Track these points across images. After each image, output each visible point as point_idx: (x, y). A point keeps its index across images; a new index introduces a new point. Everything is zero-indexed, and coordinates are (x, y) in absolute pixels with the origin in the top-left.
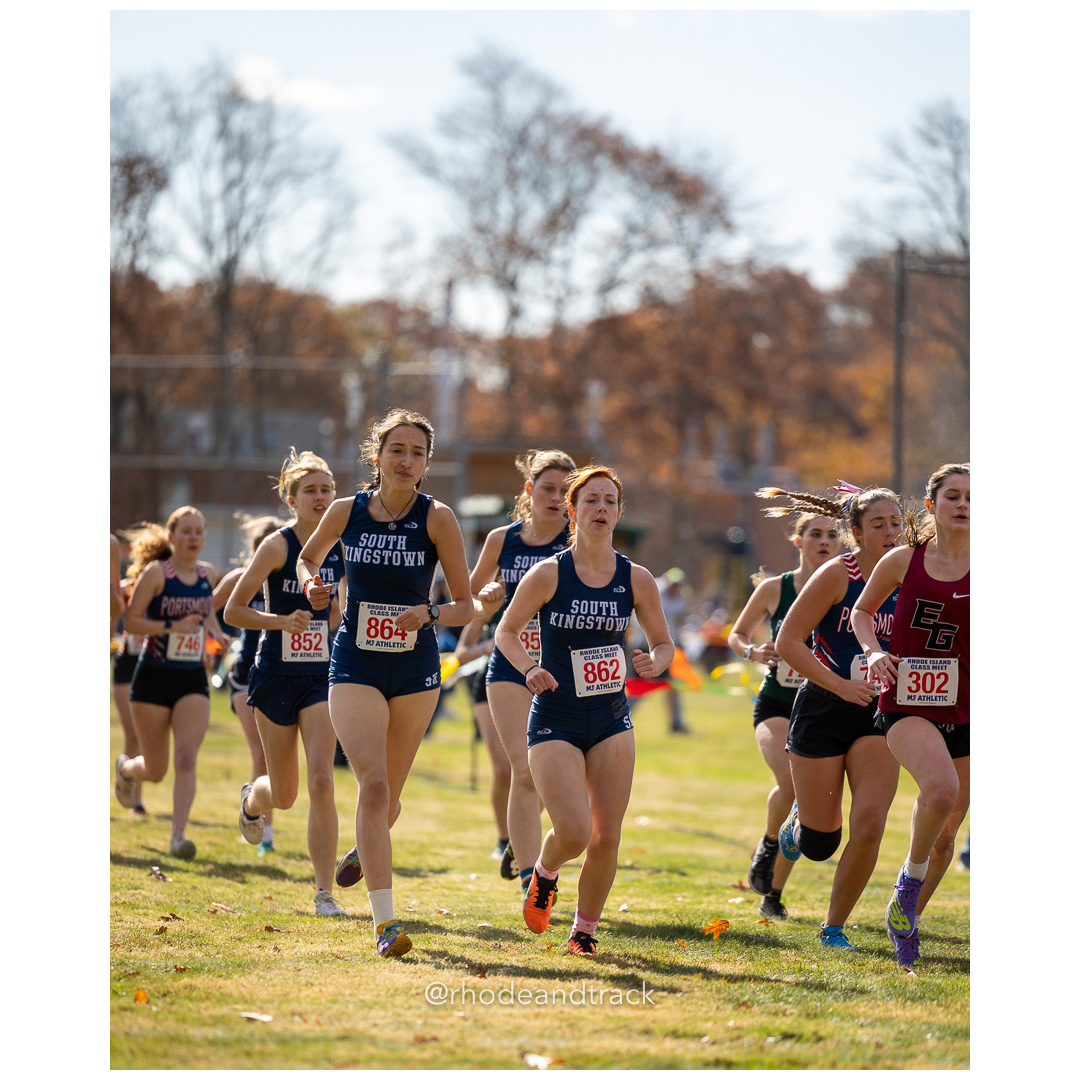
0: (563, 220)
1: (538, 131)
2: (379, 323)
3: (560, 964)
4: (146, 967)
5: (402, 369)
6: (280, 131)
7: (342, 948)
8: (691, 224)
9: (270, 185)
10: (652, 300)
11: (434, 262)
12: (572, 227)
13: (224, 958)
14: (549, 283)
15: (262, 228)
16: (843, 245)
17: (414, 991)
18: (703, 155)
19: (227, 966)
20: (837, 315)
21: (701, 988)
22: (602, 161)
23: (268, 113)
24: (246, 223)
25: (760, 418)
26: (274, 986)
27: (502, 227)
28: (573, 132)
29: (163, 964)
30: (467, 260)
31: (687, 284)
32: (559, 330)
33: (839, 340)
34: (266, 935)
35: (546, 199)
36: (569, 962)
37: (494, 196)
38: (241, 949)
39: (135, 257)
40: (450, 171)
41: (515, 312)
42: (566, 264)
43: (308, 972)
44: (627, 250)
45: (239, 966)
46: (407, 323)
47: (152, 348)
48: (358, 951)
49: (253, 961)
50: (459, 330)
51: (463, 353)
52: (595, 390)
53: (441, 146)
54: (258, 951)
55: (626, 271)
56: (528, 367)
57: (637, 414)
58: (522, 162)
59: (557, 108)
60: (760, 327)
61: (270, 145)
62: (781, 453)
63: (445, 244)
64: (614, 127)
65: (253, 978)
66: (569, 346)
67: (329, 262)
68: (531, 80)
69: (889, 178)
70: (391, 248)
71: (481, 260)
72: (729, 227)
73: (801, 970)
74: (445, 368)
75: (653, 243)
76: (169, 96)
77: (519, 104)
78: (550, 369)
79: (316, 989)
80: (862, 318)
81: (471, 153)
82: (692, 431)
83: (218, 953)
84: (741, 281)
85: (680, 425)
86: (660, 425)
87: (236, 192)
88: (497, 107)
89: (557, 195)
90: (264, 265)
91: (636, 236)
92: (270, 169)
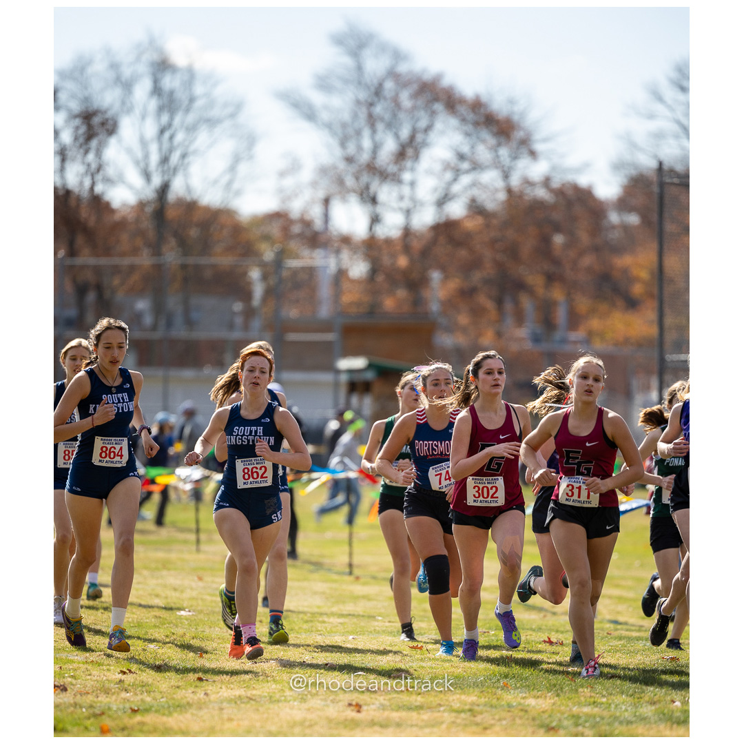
0: (410, 152)
1: (389, 85)
2: (275, 230)
3: (416, 701)
4: (109, 709)
5: (293, 263)
6: (199, 89)
7: (254, 692)
8: (504, 152)
9: (192, 129)
10: (476, 208)
11: (314, 184)
12: (416, 157)
13: (167, 702)
14: (401, 198)
15: (186, 161)
16: (617, 166)
17: (307, 723)
18: (511, 101)
19: (169, 707)
20: (614, 217)
21: (521, 718)
22: (438, 107)
23: (191, 75)
24: (175, 158)
25: (558, 294)
26: (204, 721)
27: (365, 157)
28: (415, 87)
29: (121, 706)
30: (340, 182)
31: (502, 196)
32: (407, 232)
33: (615, 235)
34: (198, 683)
35: (397, 136)
36: (422, 700)
37: (358, 133)
38: (180, 694)
39: (93, 184)
40: (325, 116)
41: (375, 220)
42: (413, 184)
43: (229, 711)
44: (457, 173)
45: (178, 706)
46: (296, 229)
47: (108, 252)
48: (266, 694)
49: (188, 703)
50: (335, 233)
51: (338, 252)
52: (436, 276)
53: (317, 98)
54: (192, 695)
55: (456, 188)
56: (386, 260)
57: (467, 293)
58: (378, 109)
59: (403, 68)
60: (557, 228)
61: (192, 100)
62: (574, 320)
63: (323, 171)
64: (446, 82)
65: (188, 716)
66: (416, 245)
67: (236, 186)
68: (383, 48)
69: (651, 116)
70: (282, 174)
71: (350, 182)
72: (533, 154)
73: (594, 702)
74: (325, 262)
75: (476, 167)
76: (114, 66)
77: (375, 66)
78: (403, 262)
79: (235, 723)
80: (633, 219)
81: (341, 104)
82: (509, 306)
83: (162, 698)
84: (541, 193)
85: (499, 302)
86: (484, 301)
87: (167, 135)
88: (360, 68)
89: (405, 133)
90: (189, 189)
91: (463, 162)
92: (191, 118)
